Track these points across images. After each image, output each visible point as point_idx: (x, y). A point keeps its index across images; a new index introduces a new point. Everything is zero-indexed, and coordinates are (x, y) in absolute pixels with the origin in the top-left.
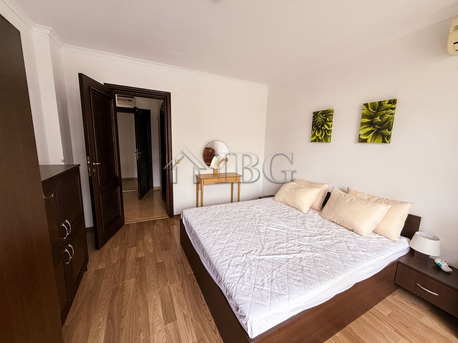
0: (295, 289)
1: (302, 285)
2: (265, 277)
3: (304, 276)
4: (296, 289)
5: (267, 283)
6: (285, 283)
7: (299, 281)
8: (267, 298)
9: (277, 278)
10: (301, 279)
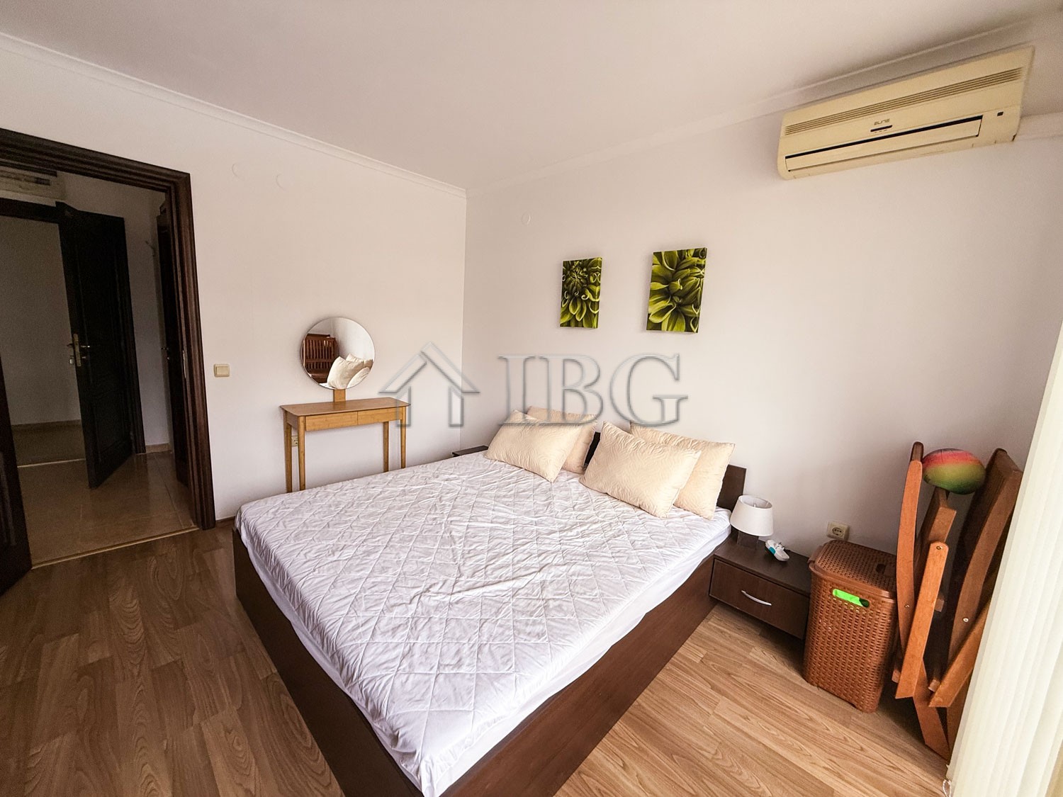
0: (530, 656)
1: (545, 642)
2: (464, 642)
3: (549, 621)
4: (532, 654)
5: (469, 655)
6: (508, 646)
7: (539, 636)
8: (469, 693)
9: (491, 639)
10: (542, 630)
